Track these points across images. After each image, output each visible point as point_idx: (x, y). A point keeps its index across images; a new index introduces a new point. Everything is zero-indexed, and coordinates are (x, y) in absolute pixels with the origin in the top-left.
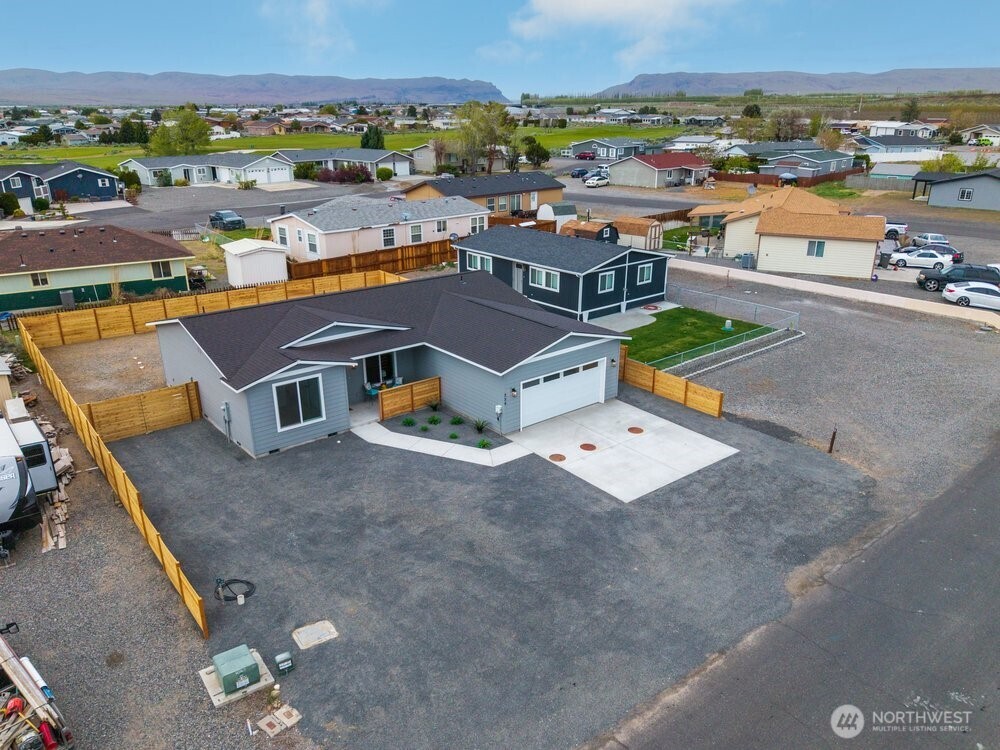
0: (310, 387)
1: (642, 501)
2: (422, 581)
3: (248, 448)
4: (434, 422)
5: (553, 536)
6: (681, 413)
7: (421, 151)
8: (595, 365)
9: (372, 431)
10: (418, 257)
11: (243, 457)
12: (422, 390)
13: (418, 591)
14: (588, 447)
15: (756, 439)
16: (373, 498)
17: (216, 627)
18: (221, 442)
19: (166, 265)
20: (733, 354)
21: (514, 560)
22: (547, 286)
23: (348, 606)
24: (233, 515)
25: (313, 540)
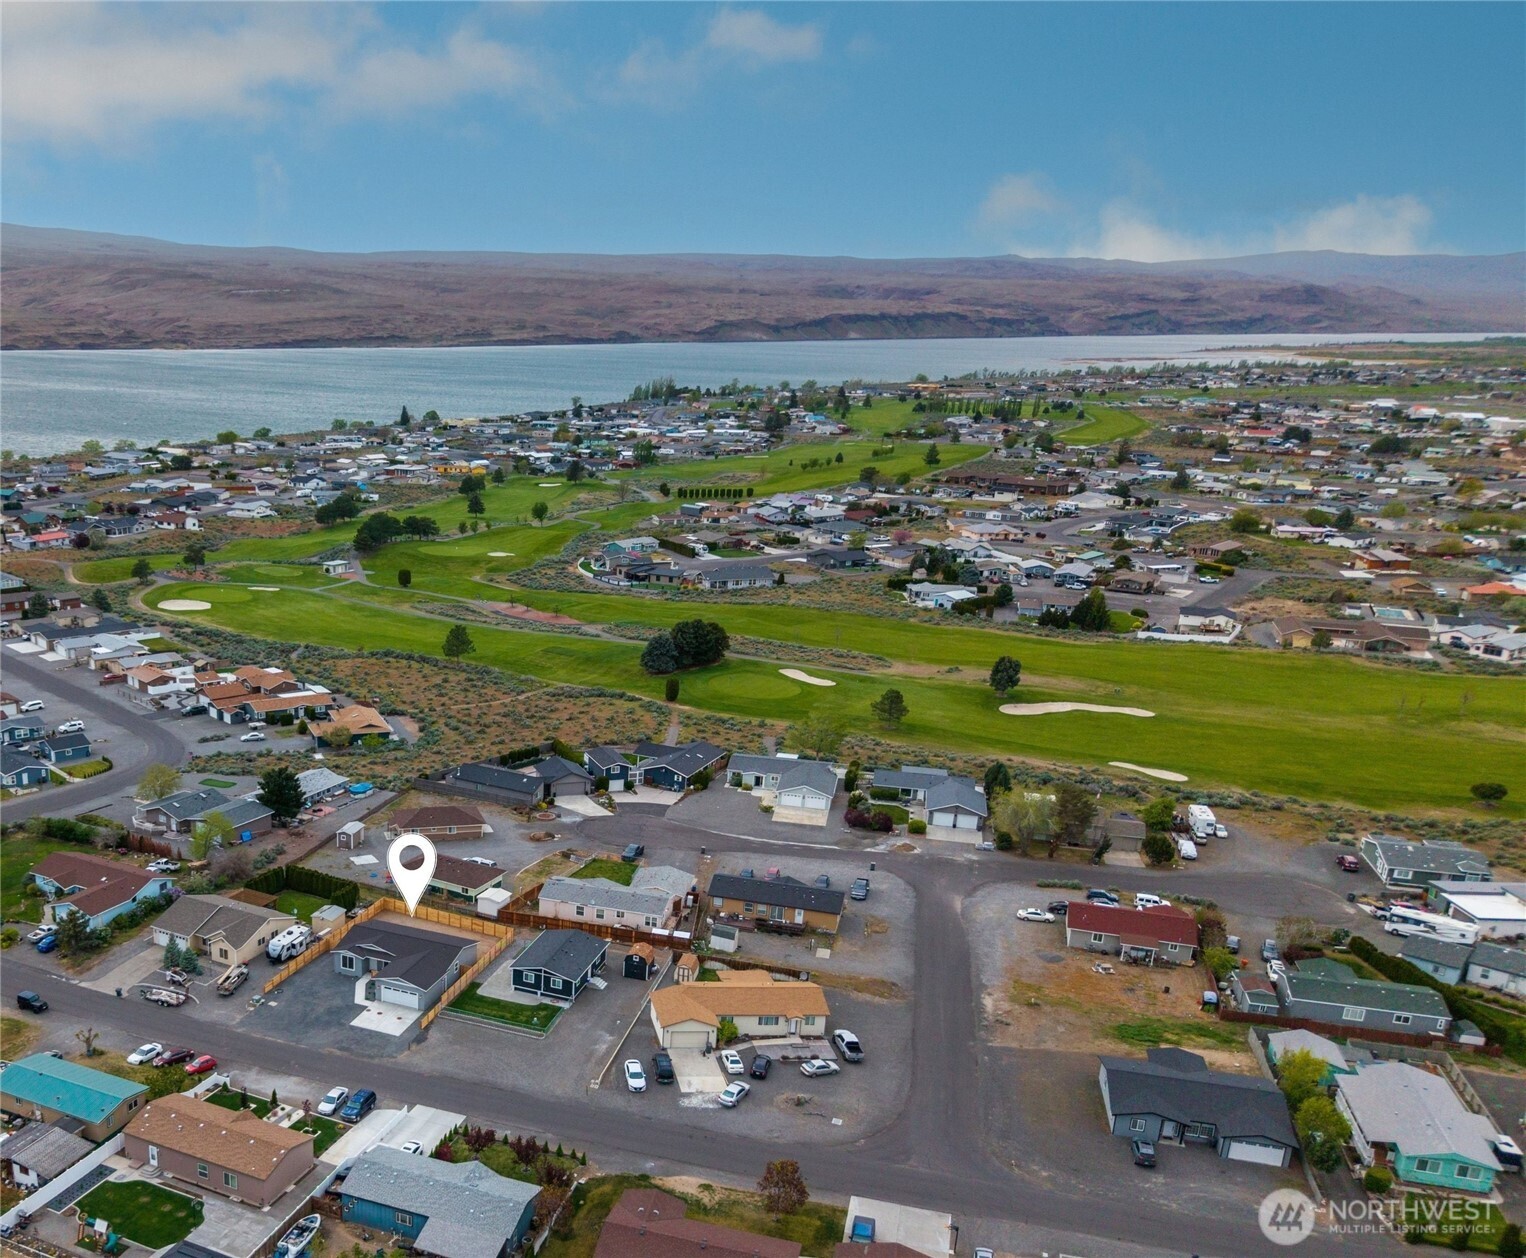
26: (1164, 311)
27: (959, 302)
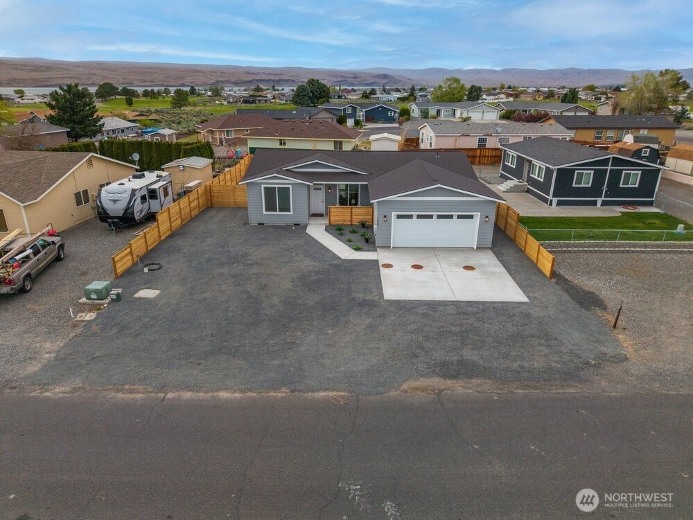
4: (352, 232)
7: (602, 106)
8: (471, 217)
10: (492, 157)
12: (359, 213)
14: (417, 267)
17: (125, 276)
19: (341, 143)
22: (538, 176)
26: (349, 80)
27: (291, 76)
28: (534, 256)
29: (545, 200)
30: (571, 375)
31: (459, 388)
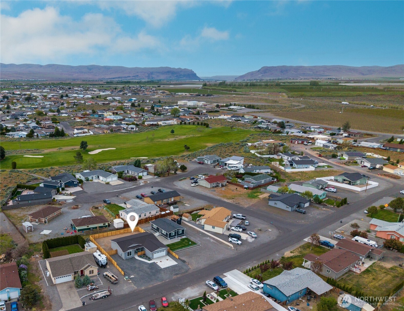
0: (131, 252)
1: (164, 268)
2: (141, 273)
3: (124, 258)
4: (144, 257)
5: (154, 271)
6: (174, 258)
8: (164, 251)
9: (137, 257)
10: (145, 221)
11: (123, 259)
12: (143, 252)
13: (141, 274)
14: (161, 262)
15: (180, 262)
16: (137, 265)
17: (125, 275)
18: (120, 257)
20: (187, 249)
21: (149, 273)
22: (164, 233)
23: (135, 275)
24: (124, 266)
25: (132, 269)
28: (175, 256)
29: (167, 239)
30: (187, 272)
31: (178, 276)
